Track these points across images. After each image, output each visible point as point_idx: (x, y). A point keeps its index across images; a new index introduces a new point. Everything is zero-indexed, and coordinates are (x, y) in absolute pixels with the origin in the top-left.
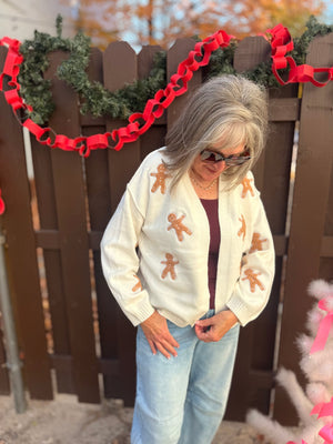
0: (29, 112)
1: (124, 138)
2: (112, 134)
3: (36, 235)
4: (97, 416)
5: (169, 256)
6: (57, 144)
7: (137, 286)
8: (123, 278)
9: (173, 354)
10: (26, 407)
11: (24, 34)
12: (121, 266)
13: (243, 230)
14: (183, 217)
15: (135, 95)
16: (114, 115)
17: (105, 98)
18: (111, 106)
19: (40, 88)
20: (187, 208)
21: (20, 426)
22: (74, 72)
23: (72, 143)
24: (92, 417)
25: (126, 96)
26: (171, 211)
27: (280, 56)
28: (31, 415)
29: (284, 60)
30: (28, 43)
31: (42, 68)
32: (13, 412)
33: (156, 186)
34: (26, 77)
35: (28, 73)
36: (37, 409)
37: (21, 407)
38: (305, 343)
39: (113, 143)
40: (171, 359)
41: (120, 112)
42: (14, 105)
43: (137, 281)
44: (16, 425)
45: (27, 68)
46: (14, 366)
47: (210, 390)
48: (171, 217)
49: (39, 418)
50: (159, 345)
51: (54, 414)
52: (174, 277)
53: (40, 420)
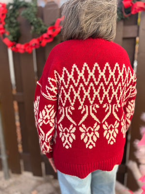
0: (7, 34)
4: (41, 183)
17: (43, 27)
22: (29, 14)
24: (39, 183)
28: (11, 180)
30: (10, 4)
31: (16, 16)
34: (9, 20)
37: (7, 177)
38: (137, 143)
45: (9, 15)
53: (15, 183)
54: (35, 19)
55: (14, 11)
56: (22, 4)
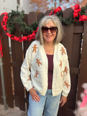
0: (8, 30)
1: (31, 37)
2: (28, 37)
3: (11, 63)
5: (37, 71)
6: (15, 39)
7: (29, 79)
8: (24, 77)
9: (38, 101)
10: (7, 109)
11: (9, 11)
12: (24, 73)
13: (61, 65)
14: (40, 59)
15: (35, 26)
16: (29, 31)
17: (26, 27)
18: (28, 29)
19: (12, 25)
20: (41, 57)
21: (4, 114)
22: (18, 20)
23: (18, 39)
24: (23, 115)
25: (33, 26)
26: (37, 58)
27: (76, 13)
28: (8, 111)
29: (77, 14)
30: (10, 13)
31: (13, 20)
32: (4, 110)
33: (33, 51)
34: (9, 22)
35: (9, 21)
36: (10, 110)
37: (6, 109)
39: (28, 39)
40: (37, 103)
41: (30, 30)
42: (5, 29)
43: (29, 78)
44: (3, 113)
45: (9, 20)
46: (4, 98)
47: (51, 113)
48: (37, 59)
49: (10, 112)
50: (34, 98)
51: (13, 112)
52: (37, 78)
53: (9, 113)
54: (22, 23)
55: (12, 17)
56: (16, 13)
